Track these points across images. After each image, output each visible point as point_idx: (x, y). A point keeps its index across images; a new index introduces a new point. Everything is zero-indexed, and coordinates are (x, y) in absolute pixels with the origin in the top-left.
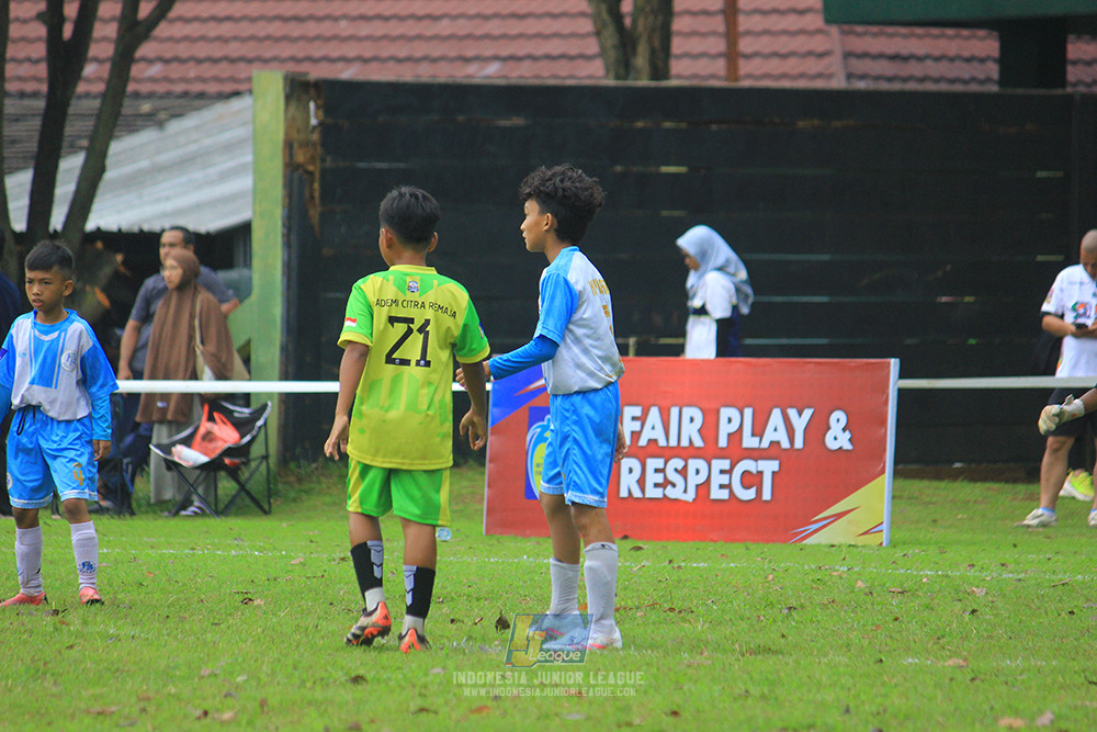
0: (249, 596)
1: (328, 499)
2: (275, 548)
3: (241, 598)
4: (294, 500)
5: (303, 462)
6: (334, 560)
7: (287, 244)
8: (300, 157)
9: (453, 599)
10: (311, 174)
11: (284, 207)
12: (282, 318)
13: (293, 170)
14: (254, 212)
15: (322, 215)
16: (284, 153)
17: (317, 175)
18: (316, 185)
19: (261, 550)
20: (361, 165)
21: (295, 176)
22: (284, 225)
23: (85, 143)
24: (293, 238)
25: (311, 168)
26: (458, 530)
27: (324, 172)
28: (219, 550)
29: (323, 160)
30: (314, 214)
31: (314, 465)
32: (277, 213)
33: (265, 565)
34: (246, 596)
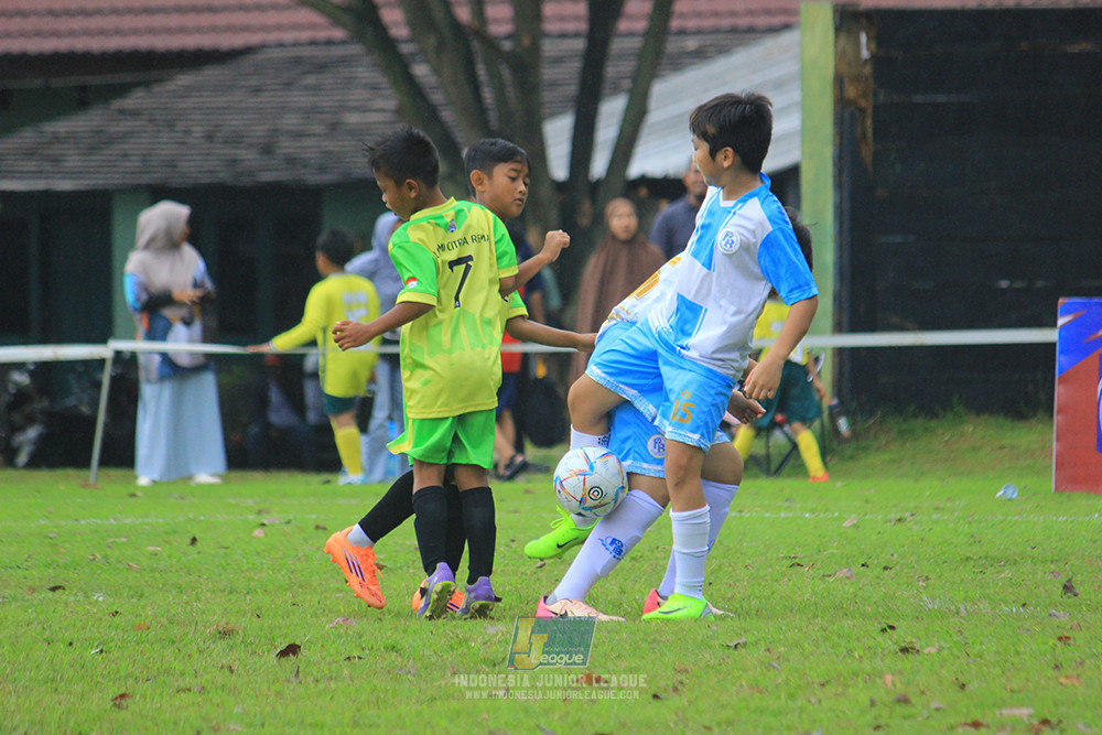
0: (797, 561)
1: (886, 456)
2: (827, 510)
3: (789, 563)
4: (851, 458)
5: (859, 418)
6: (890, 521)
7: (839, 185)
8: (851, 92)
9: (1015, 563)
10: (863, 111)
11: (835, 145)
12: (835, 264)
13: (843, 107)
14: (803, 153)
15: (876, 154)
16: (835, 87)
17: (870, 112)
18: (869, 122)
19: (813, 511)
20: (918, 99)
21: (846, 114)
22: (835, 165)
23: (627, 84)
24: (845, 178)
25: (863, 103)
26: (1025, 488)
27: (876, 108)
28: (767, 511)
29: (875, 95)
30: (867, 152)
31: (871, 421)
32: (827, 153)
33: (816, 527)
34: (794, 561)
